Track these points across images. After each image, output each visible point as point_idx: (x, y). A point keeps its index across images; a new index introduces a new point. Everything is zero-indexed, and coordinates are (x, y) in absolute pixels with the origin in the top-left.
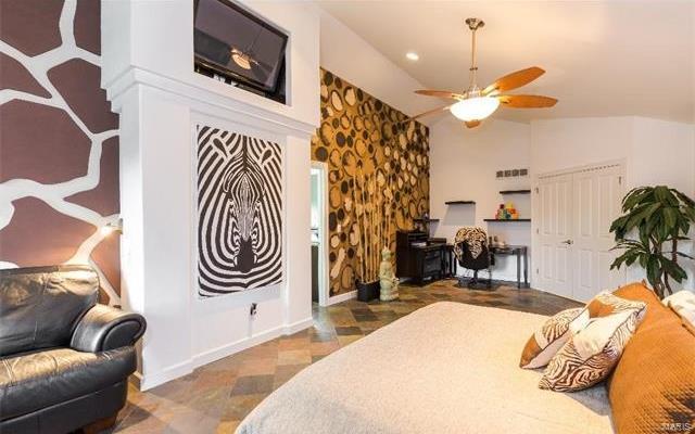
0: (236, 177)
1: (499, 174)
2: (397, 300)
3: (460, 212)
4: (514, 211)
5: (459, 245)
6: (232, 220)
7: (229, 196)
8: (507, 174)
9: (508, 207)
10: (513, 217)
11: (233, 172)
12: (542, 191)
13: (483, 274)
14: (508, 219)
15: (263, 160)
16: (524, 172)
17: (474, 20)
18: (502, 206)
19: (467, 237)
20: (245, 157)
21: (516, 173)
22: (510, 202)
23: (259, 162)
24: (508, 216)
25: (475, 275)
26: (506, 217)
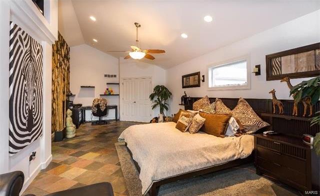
0: (28, 64)
1: (106, 76)
2: (76, 136)
3: (87, 91)
4: (112, 91)
5: (95, 106)
6: (26, 94)
7: (24, 78)
8: (109, 76)
9: (110, 89)
10: (112, 94)
11: (26, 61)
12: (125, 84)
13: (104, 119)
14: (110, 95)
15: (37, 55)
16: (115, 76)
17: (138, 24)
18: (107, 89)
19: (99, 102)
20: (31, 51)
21: (112, 76)
22: (111, 88)
23: (35, 55)
24: (110, 93)
25: (100, 119)
26: (109, 94)
